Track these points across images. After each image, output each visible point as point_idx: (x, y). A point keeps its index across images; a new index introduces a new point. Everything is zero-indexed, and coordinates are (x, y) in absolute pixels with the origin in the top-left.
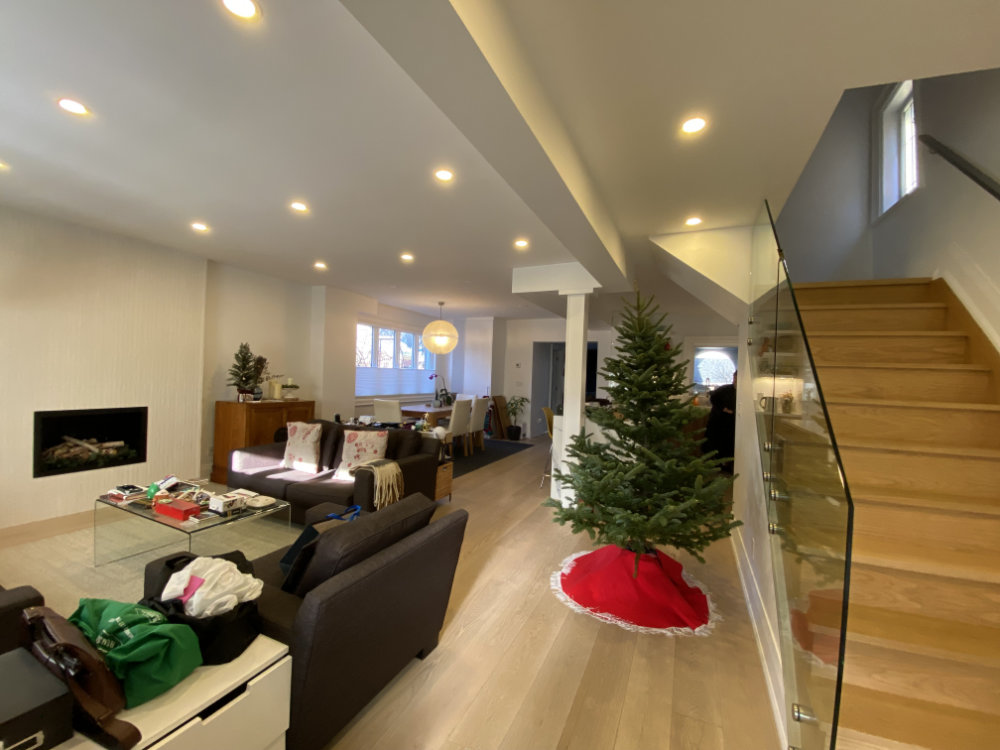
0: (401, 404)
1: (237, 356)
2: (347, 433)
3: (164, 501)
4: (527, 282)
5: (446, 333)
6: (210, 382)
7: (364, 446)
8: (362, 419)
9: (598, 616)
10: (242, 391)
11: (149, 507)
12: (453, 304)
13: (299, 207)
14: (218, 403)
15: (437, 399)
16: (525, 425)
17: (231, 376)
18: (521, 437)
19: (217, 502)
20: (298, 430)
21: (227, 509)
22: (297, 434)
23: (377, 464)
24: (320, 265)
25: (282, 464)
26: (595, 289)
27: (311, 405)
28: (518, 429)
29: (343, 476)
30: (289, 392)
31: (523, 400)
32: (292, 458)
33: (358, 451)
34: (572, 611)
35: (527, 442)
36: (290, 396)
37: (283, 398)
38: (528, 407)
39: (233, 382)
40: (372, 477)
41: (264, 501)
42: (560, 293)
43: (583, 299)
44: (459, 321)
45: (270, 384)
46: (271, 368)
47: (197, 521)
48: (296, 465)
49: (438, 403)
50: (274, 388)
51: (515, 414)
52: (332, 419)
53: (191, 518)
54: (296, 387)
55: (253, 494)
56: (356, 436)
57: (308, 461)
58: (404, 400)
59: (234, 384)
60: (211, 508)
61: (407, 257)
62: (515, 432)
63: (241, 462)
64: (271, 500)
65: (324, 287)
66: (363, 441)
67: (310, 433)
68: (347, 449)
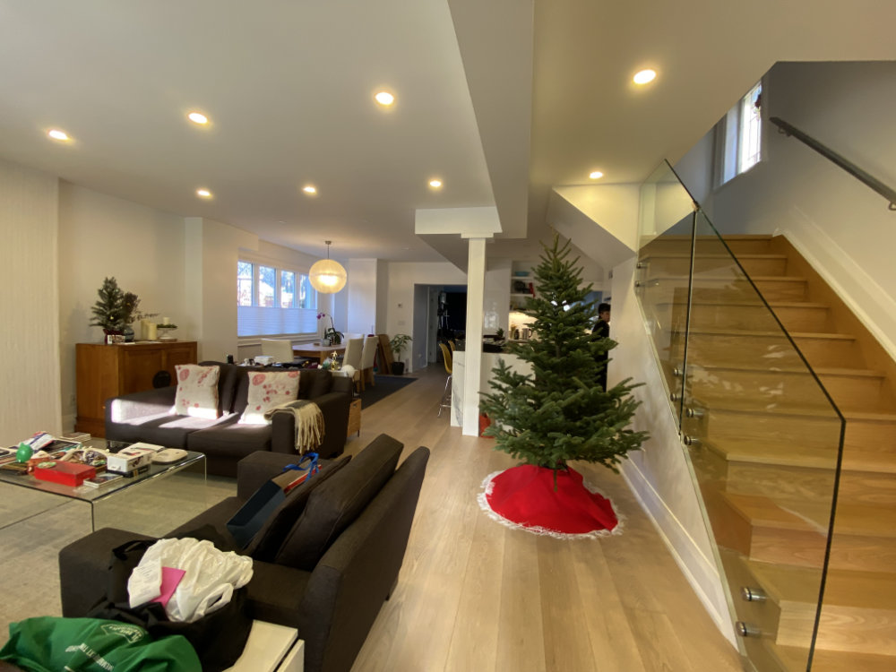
0: (293, 343)
1: (101, 292)
2: (252, 375)
3: (45, 465)
4: (430, 223)
5: (335, 273)
6: (69, 321)
7: (274, 388)
8: (257, 359)
9: (530, 530)
10: (109, 331)
11: (26, 473)
12: (341, 243)
13: (199, 119)
14: (78, 346)
15: (326, 338)
16: (407, 360)
17: (95, 315)
18: (405, 372)
19: (118, 462)
20: (191, 372)
21: (132, 468)
22: (189, 378)
23: (296, 406)
24: (204, 193)
25: (173, 411)
26: (495, 234)
27: (192, 346)
28: (402, 364)
29: (254, 419)
30: (164, 332)
31: (406, 338)
32: (185, 404)
33: (268, 393)
34: (507, 528)
35: (409, 376)
36: (168, 336)
37: (158, 339)
38: (410, 343)
39: (96, 322)
40: (292, 419)
41: (173, 454)
42: (463, 237)
43: (483, 243)
44: (342, 258)
45: (143, 323)
46: (141, 307)
47: (95, 485)
48: (192, 411)
49: (327, 342)
50: (147, 328)
51: (398, 351)
52: (225, 361)
53: (86, 483)
54: (174, 327)
55: (158, 447)
56: (263, 378)
57: (205, 407)
58: (296, 339)
59: (99, 324)
60: (109, 468)
61: (310, 190)
62: (399, 368)
63: (120, 412)
64: (182, 453)
65: (201, 218)
66: (272, 383)
67: (206, 376)
68: (254, 392)
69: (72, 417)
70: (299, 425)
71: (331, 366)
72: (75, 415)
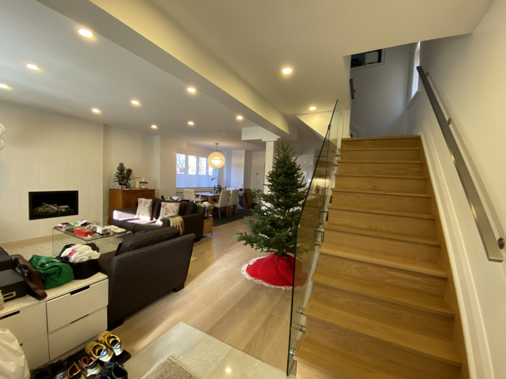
1: (118, 168)
2: (163, 204)
3: (79, 229)
4: (248, 134)
5: (219, 158)
6: (106, 180)
7: (169, 209)
8: (174, 198)
10: (120, 184)
11: (73, 231)
12: (223, 144)
13: (135, 103)
14: (110, 189)
15: (215, 189)
17: (115, 178)
19: (99, 230)
20: (143, 201)
21: (104, 233)
22: (141, 204)
23: (173, 217)
24: (154, 127)
25: (136, 217)
26: (277, 139)
27: (153, 191)
29: (159, 222)
30: (143, 185)
31: (259, 191)
32: (139, 214)
33: (166, 211)
36: (143, 187)
37: (140, 188)
39: (117, 180)
40: (169, 222)
41: (120, 230)
42: (263, 141)
43: (273, 143)
45: (134, 181)
46: (135, 174)
48: (141, 217)
50: (136, 183)
51: (255, 197)
53: (89, 235)
54: (146, 183)
55: (116, 227)
56: (166, 205)
57: (146, 215)
60: (97, 232)
61: (191, 123)
63: (117, 215)
64: (123, 230)
65: (159, 136)
66: (169, 207)
67: (147, 203)
68: (162, 210)
70: (171, 225)
71: (198, 202)
72: (108, 217)
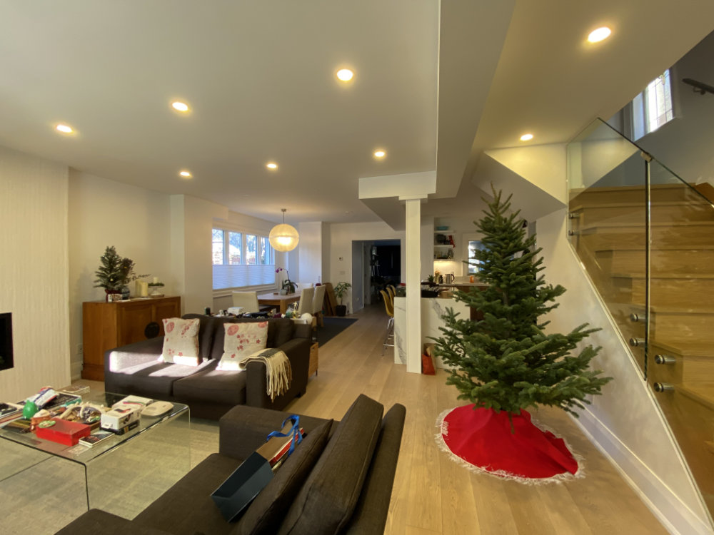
0: (258, 293)
1: (103, 258)
2: (227, 326)
3: (45, 424)
4: (370, 189)
5: (290, 234)
6: (77, 284)
7: (246, 337)
8: (230, 310)
9: (495, 474)
10: (109, 291)
11: (28, 431)
12: (294, 210)
13: (181, 107)
14: (85, 304)
15: (283, 288)
16: (348, 304)
17: (98, 278)
18: (346, 314)
19: (110, 419)
20: (175, 326)
21: (123, 425)
22: (174, 330)
23: (267, 355)
24: (185, 174)
25: (161, 359)
26: (429, 195)
27: (177, 300)
28: (344, 307)
29: (229, 366)
30: (154, 290)
31: (347, 285)
32: (171, 353)
33: (241, 342)
35: (350, 317)
36: (157, 293)
37: (149, 295)
38: (350, 289)
39: (99, 283)
40: (264, 367)
41: (161, 407)
42: (401, 198)
43: (419, 203)
44: (294, 222)
45: (137, 283)
46: (136, 269)
47: (89, 445)
48: (177, 359)
49: (284, 291)
50: (140, 287)
51: (340, 296)
52: (203, 313)
53: (81, 442)
54: (162, 285)
55: (147, 400)
56: (237, 329)
57: (188, 355)
58: (261, 289)
59: (102, 285)
60: (103, 426)
61: (272, 166)
62: (342, 310)
63: (118, 363)
64: (168, 405)
65: (182, 196)
66: (245, 333)
67: (188, 328)
68: (229, 341)
69: (79, 364)
70: (270, 372)
71: (292, 315)
72: (82, 362)
